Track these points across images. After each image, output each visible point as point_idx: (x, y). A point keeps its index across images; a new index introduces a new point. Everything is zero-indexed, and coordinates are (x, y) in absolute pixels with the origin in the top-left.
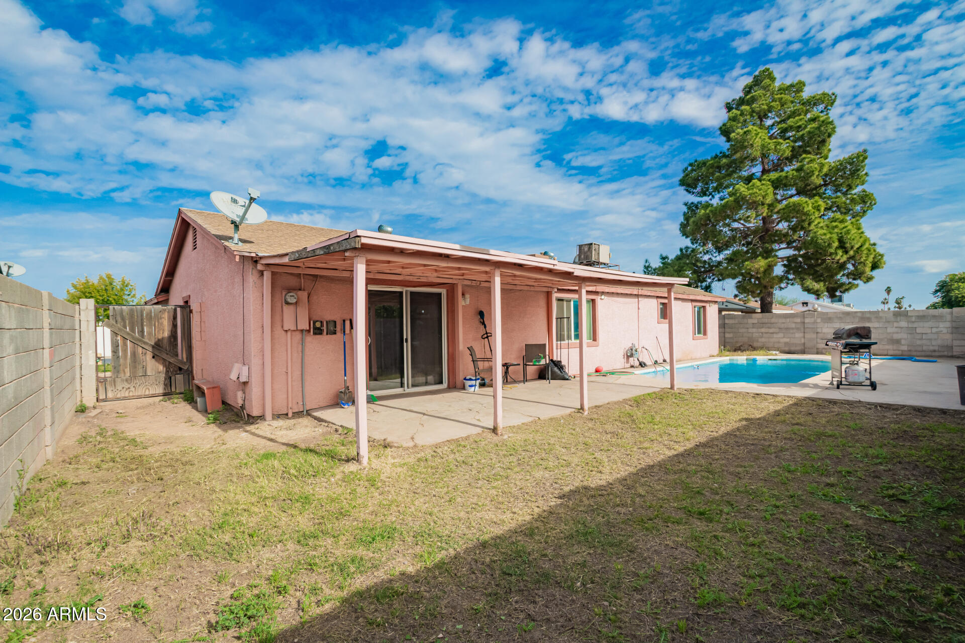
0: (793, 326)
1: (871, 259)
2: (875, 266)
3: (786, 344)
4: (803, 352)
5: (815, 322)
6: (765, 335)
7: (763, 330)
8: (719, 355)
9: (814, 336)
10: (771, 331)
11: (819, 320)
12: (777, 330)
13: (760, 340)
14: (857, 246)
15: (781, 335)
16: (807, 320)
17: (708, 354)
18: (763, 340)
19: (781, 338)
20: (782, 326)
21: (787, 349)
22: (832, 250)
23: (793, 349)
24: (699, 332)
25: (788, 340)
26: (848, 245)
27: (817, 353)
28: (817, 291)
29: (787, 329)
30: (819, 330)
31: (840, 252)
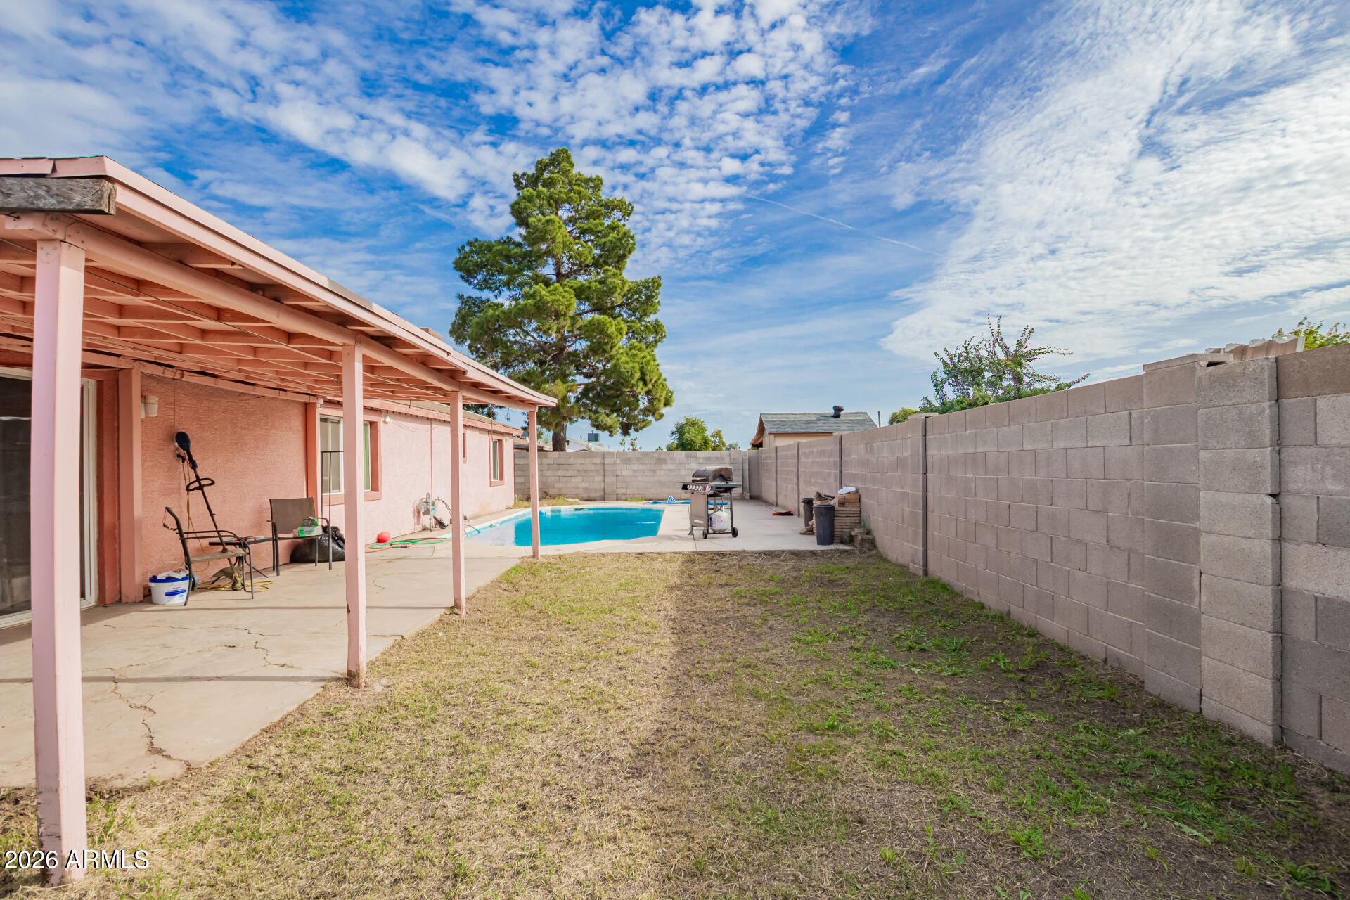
0: (593, 467)
1: (664, 396)
2: (667, 404)
3: (586, 489)
4: (603, 499)
5: (615, 463)
6: (561, 479)
7: (560, 473)
8: (516, 506)
9: (613, 479)
10: (569, 473)
11: (618, 461)
12: (575, 473)
13: (556, 485)
14: (654, 379)
15: (579, 479)
16: (607, 461)
17: (502, 506)
18: (560, 485)
19: (580, 483)
20: (581, 468)
21: (585, 496)
22: (634, 382)
23: (593, 495)
24: (495, 477)
25: (586, 485)
26: (648, 378)
27: (617, 500)
28: (610, 427)
29: (585, 471)
30: (618, 473)
31: (641, 384)
